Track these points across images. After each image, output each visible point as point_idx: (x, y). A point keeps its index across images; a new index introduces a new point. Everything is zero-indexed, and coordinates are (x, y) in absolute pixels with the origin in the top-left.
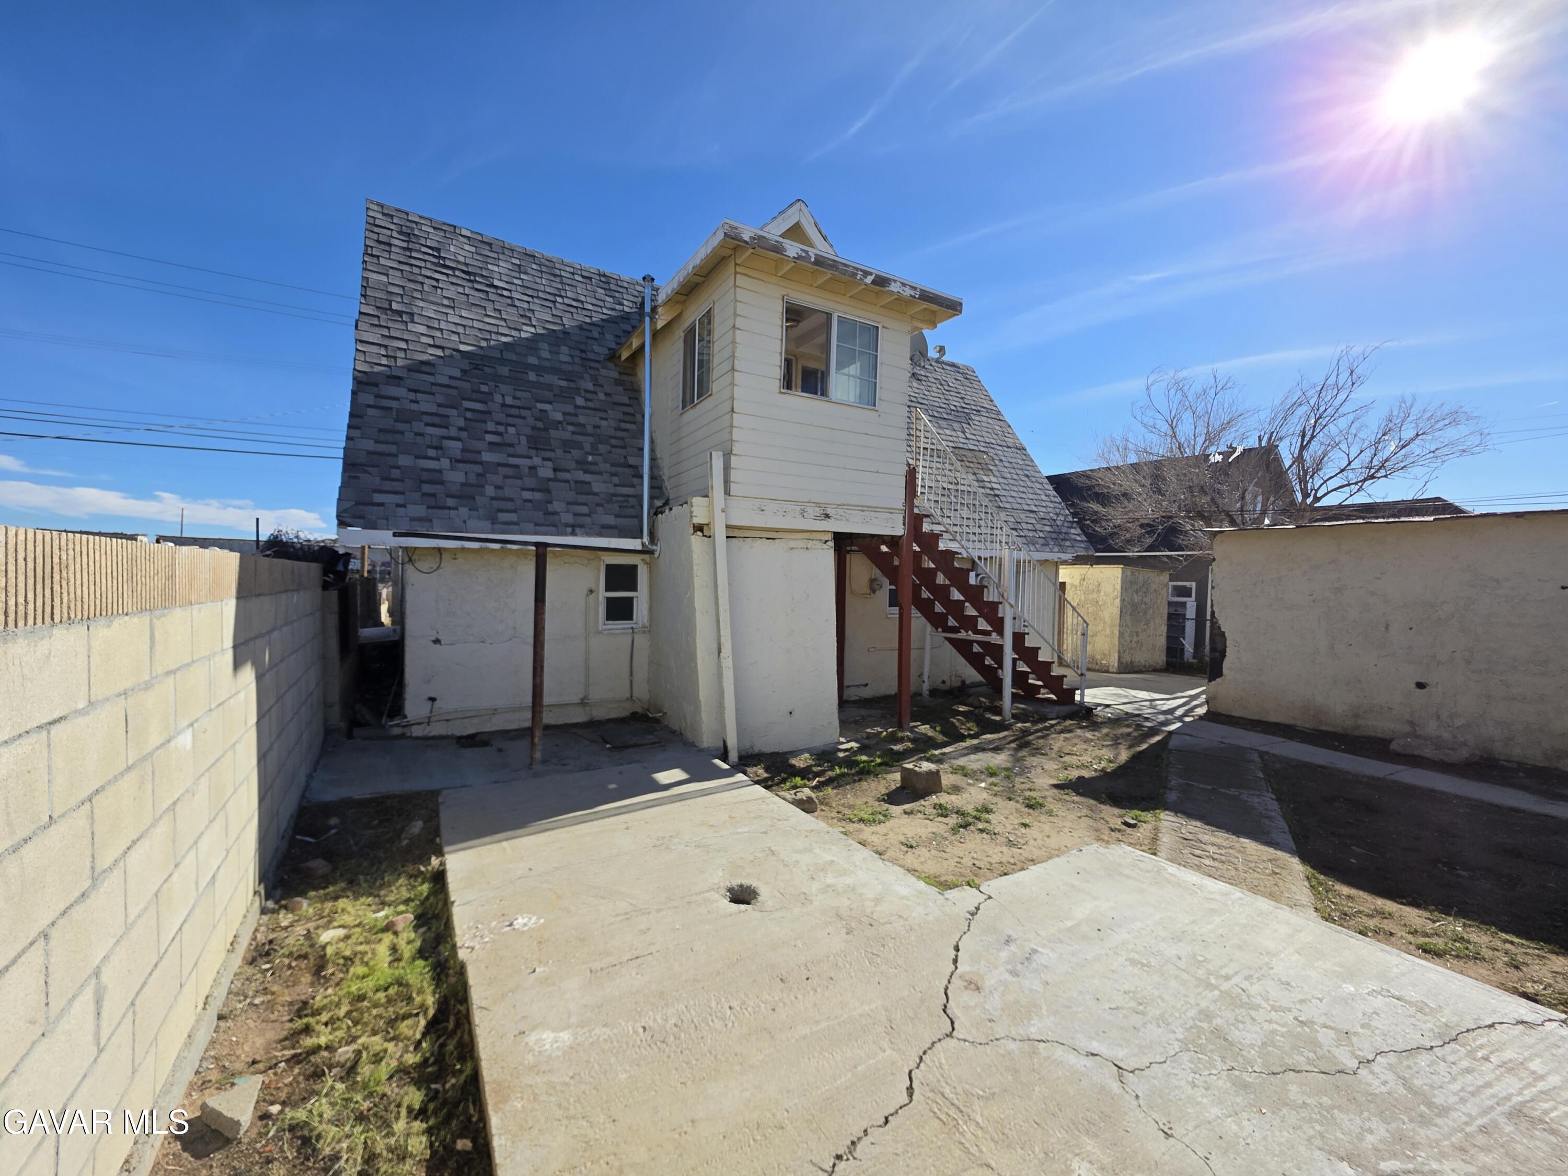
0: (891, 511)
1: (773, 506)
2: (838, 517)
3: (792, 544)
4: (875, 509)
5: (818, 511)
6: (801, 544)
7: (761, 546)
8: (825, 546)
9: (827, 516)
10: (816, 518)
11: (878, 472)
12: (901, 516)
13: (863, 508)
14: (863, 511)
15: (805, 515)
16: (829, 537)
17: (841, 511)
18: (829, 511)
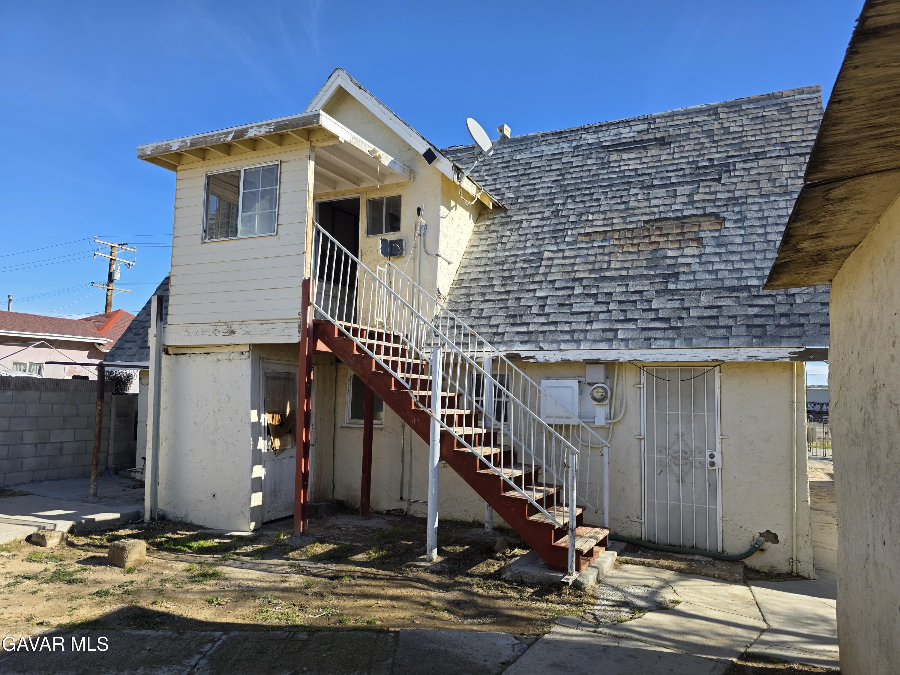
0: (286, 321)
1: (194, 329)
2: (241, 331)
3: (220, 357)
4: (271, 321)
5: (226, 329)
6: (225, 356)
7: (200, 359)
8: (243, 357)
9: (233, 332)
10: (225, 334)
11: (276, 288)
12: (296, 325)
13: (261, 322)
14: (262, 324)
15: (217, 332)
16: (247, 349)
17: (243, 326)
18: (235, 328)
